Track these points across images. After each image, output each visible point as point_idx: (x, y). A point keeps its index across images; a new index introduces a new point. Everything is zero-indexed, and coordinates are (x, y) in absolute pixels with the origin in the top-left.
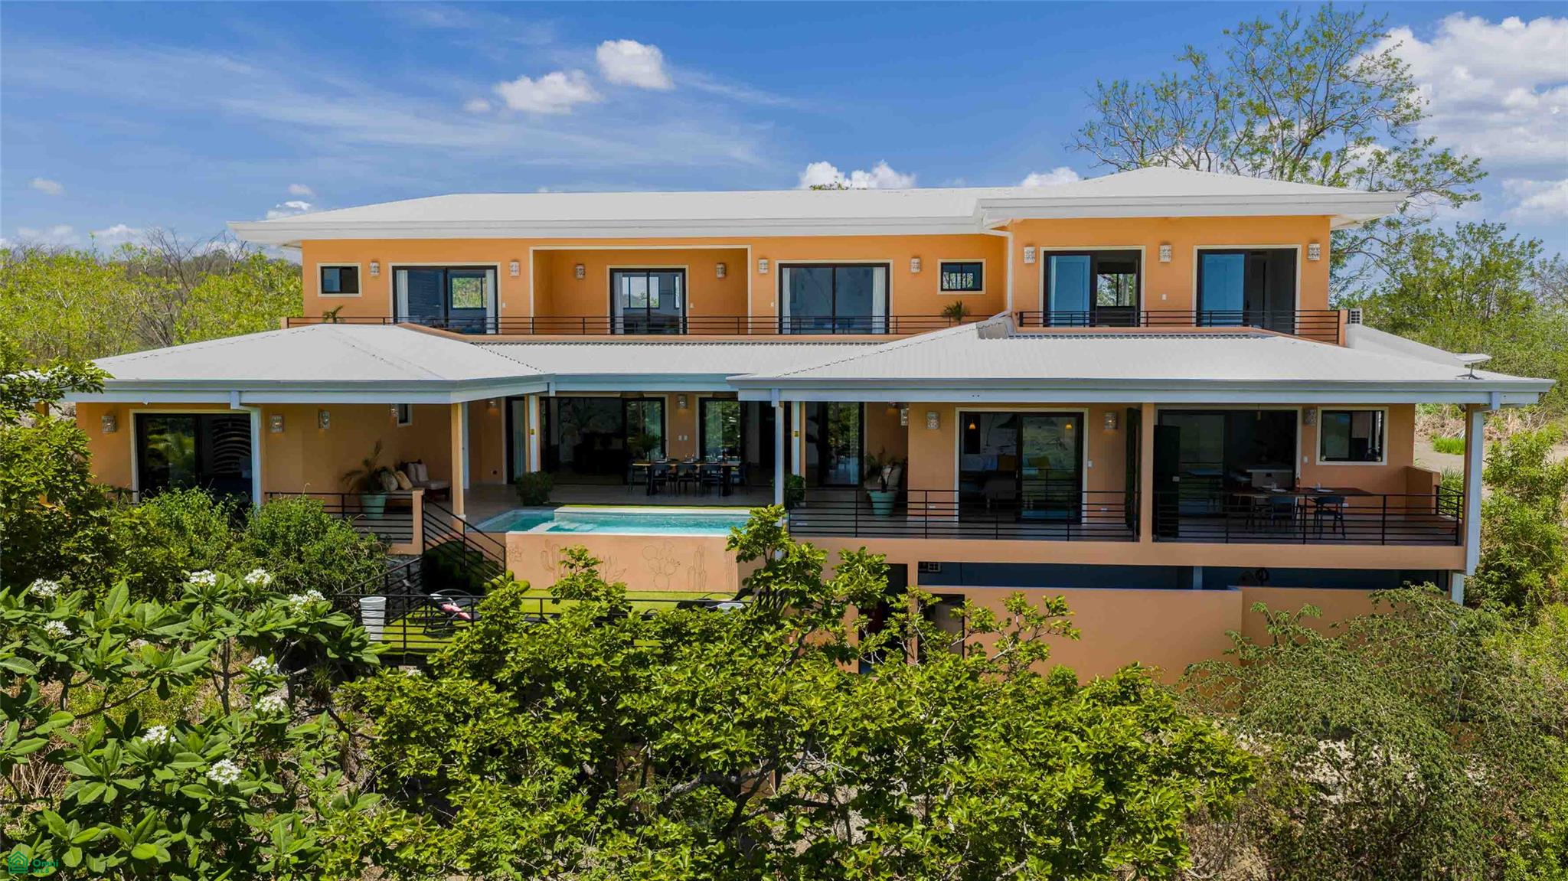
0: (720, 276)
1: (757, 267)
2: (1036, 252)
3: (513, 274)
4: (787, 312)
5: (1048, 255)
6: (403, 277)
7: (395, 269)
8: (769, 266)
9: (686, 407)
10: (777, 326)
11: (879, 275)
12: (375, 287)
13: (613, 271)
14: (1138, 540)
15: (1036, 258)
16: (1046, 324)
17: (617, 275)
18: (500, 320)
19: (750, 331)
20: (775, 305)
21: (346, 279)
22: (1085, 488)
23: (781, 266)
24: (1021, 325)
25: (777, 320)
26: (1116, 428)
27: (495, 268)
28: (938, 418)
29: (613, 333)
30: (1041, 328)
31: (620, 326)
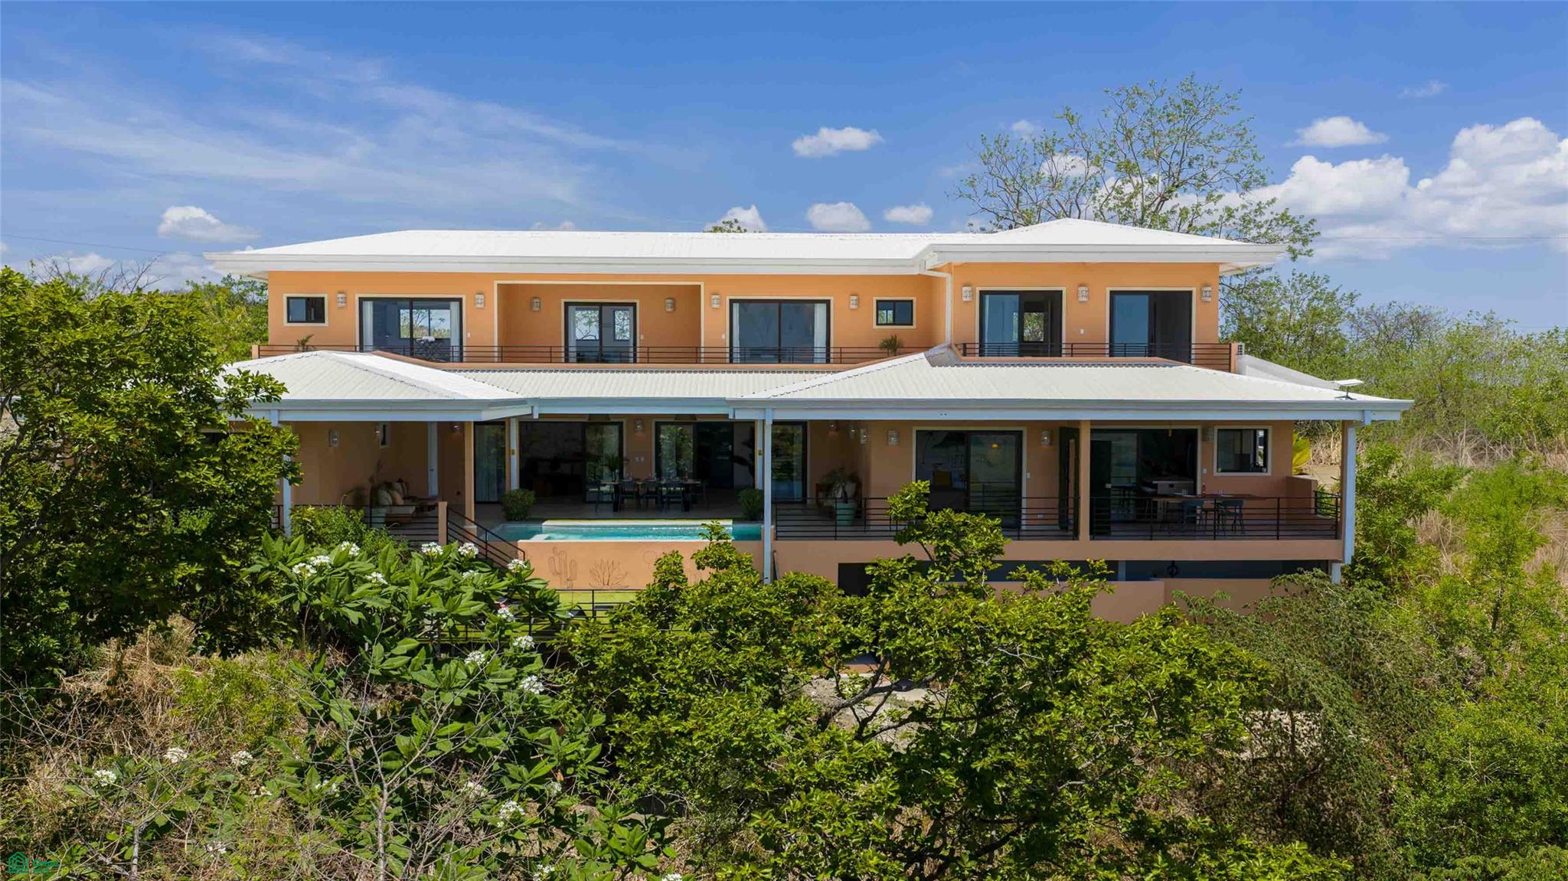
0: (670, 310)
1: (709, 302)
2: (973, 291)
3: (479, 306)
4: (736, 343)
5: (983, 294)
6: (369, 307)
7: (362, 300)
8: (720, 302)
9: (643, 431)
10: (728, 355)
11: (820, 311)
12: (342, 315)
13: (567, 304)
14: (1078, 539)
15: (973, 296)
16: (981, 354)
17: (571, 308)
18: (464, 349)
19: (702, 360)
20: (726, 336)
21: (314, 309)
22: (1024, 494)
23: (732, 302)
24: (965, 354)
25: (728, 350)
26: (1051, 444)
27: (460, 300)
28: (898, 436)
29: (567, 361)
30: (977, 357)
31: (573, 355)
